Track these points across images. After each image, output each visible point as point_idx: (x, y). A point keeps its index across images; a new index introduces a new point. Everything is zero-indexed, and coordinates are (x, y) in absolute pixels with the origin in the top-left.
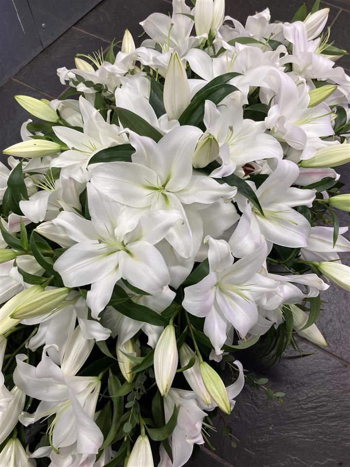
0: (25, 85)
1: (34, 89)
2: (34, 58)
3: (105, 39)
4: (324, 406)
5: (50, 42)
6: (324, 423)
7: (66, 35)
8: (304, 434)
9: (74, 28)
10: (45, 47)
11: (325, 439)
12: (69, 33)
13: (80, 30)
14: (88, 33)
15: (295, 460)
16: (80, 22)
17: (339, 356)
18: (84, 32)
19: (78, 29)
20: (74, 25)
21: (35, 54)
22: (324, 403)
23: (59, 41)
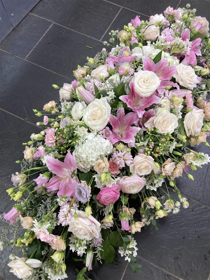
0: (5, 51)
1: (11, 54)
2: (9, 34)
3: (49, 19)
4: (178, 220)
5: (17, 24)
6: (178, 229)
7: (26, 18)
8: (169, 235)
9: (30, 13)
10: (14, 27)
11: (179, 237)
12: (27, 17)
13: (34, 15)
14: (38, 16)
15: (164, 248)
16: (34, 9)
17: (186, 194)
18: (36, 15)
19: (33, 14)
20: (30, 12)
21: (9, 32)
22: (178, 219)
23: (22, 23)
